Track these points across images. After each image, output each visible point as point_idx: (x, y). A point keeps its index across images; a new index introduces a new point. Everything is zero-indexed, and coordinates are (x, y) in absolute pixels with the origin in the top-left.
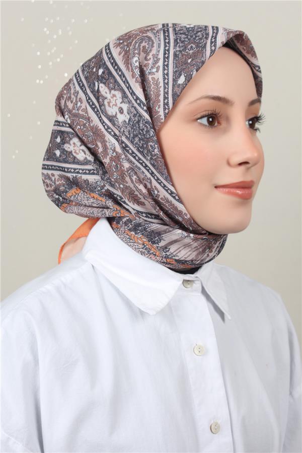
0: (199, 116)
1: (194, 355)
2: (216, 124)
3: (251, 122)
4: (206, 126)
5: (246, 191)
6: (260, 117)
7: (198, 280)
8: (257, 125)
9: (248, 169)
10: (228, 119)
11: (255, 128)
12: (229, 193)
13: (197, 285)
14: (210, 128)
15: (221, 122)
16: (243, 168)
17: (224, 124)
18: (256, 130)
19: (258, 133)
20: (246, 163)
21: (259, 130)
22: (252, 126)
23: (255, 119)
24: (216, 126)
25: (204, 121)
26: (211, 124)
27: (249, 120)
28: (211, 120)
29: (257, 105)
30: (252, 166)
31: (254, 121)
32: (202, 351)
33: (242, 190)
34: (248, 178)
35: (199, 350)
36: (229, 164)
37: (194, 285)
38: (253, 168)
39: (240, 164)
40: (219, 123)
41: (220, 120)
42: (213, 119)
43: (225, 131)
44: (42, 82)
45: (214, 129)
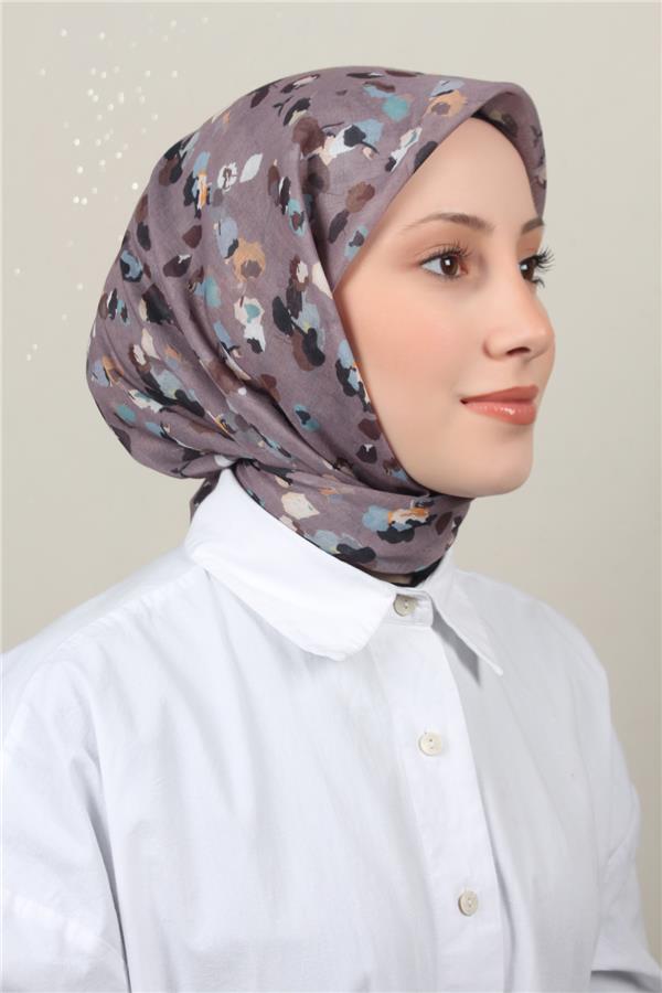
0: (425, 256)
1: (421, 753)
2: (458, 272)
3: (525, 267)
4: (439, 275)
5: (523, 408)
6: (544, 256)
7: (425, 598)
8: (537, 274)
9: (526, 362)
10: (482, 262)
11: (534, 279)
12: (490, 413)
13: (424, 609)
14: (449, 281)
15: (468, 267)
16: (515, 360)
17: (473, 270)
18: (536, 282)
19: (539, 288)
20: (522, 350)
21: (542, 283)
22: (527, 275)
23: (534, 261)
24: (458, 276)
25: (436, 266)
26: (449, 271)
27: (522, 263)
28: (448, 263)
29: (535, 231)
30: (534, 357)
31: (531, 265)
32: (437, 746)
33: (515, 405)
34: (527, 382)
35: (432, 744)
36: (487, 351)
37: (418, 609)
38: (534, 360)
39: (511, 353)
40: (463, 269)
41: (466, 262)
42: (452, 262)
43: (478, 285)
44: (85, 201)
45: (455, 282)
